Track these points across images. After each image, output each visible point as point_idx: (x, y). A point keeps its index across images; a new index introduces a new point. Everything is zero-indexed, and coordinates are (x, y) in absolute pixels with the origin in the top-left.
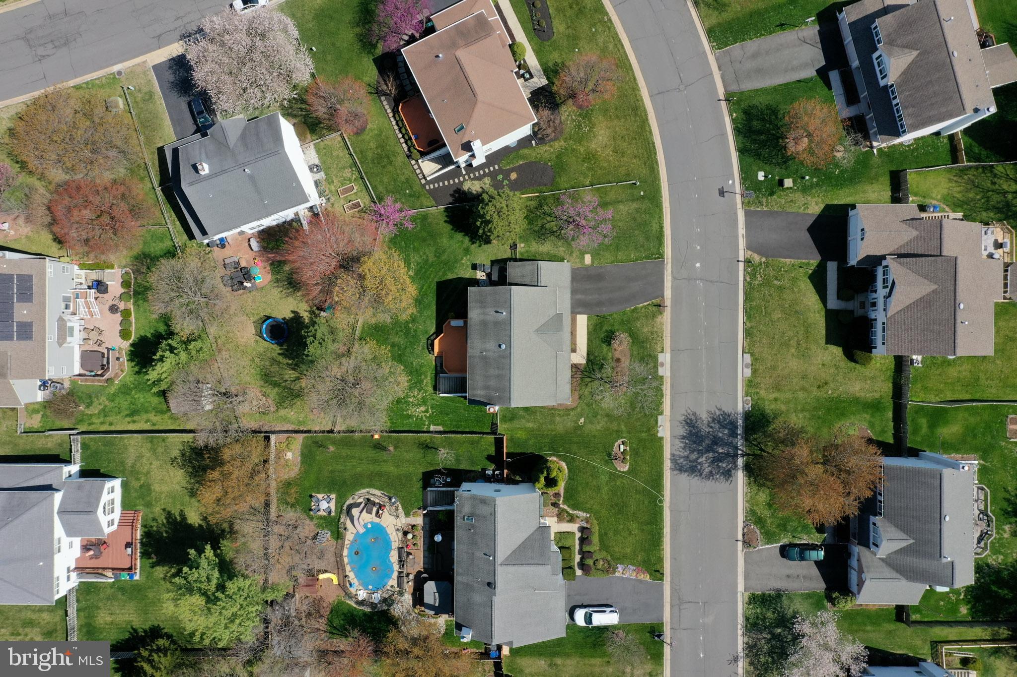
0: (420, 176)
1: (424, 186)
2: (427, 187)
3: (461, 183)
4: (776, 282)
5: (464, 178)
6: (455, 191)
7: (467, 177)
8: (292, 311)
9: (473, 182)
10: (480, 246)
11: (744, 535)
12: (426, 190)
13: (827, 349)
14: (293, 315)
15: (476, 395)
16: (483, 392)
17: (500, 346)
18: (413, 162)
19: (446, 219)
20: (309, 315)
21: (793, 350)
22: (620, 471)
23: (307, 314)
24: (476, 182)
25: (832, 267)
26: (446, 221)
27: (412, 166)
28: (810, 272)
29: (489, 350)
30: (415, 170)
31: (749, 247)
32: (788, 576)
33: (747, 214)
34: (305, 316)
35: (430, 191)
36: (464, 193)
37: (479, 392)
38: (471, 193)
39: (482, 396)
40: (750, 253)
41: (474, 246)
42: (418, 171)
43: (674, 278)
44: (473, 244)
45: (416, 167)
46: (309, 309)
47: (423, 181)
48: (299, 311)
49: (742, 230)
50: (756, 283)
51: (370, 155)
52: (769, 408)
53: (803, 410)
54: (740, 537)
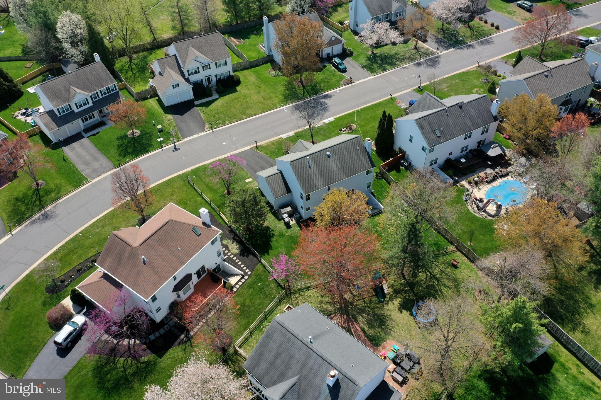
0: (243, 280)
1: (249, 276)
2: (249, 273)
3: (235, 255)
4: (216, 115)
5: (231, 255)
6: (243, 256)
7: (229, 254)
8: (401, 312)
9: (230, 249)
10: (273, 230)
11: (348, 84)
12: (252, 273)
13: (240, 91)
14: (403, 311)
15: (367, 162)
16: (363, 159)
17: (329, 156)
18: (235, 289)
19: (266, 255)
20: (395, 300)
21: (248, 100)
22: (357, 126)
23: (394, 302)
24: (230, 248)
25: (196, 103)
26: (268, 254)
27: (238, 289)
28: (204, 108)
29: (336, 164)
30: (240, 286)
31: (203, 130)
32: (353, 67)
33: (184, 137)
34: (397, 302)
35: (252, 270)
36: (241, 251)
37: (364, 162)
38: (239, 248)
39: (366, 159)
40: (206, 129)
41: (275, 234)
42: (240, 283)
43: (237, 149)
44: (274, 235)
45: (238, 286)
46: (390, 302)
47: (246, 277)
48: (397, 308)
49: (196, 136)
50: (221, 122)
51: (243, 322)
52: (281, 97)
53: (275, 88)
54: (350, 85)
